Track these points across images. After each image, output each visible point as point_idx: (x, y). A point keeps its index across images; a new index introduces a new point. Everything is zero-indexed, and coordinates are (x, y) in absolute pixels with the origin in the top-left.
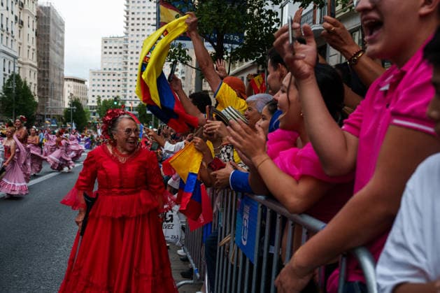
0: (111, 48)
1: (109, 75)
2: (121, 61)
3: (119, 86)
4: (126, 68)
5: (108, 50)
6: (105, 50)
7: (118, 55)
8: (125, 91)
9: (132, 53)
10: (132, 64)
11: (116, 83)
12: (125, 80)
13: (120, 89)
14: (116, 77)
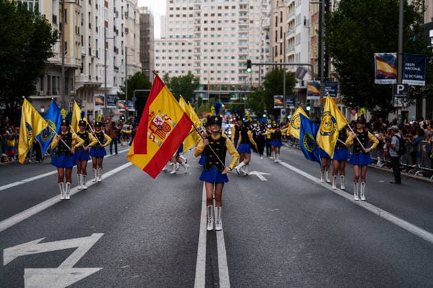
0: (178, 9)
1: (177, 44)
2: (193, 26)
3: (190, 58)
4: (198, 35)
5: (175, 12)
6: (171, 12)
7: (188, 18)
8: (198, 64)
9: (206, 15)
10: (206, 29)
11: (186, 54)
12: (198, 50)
13: (192, 61)
14: (186, 47)
